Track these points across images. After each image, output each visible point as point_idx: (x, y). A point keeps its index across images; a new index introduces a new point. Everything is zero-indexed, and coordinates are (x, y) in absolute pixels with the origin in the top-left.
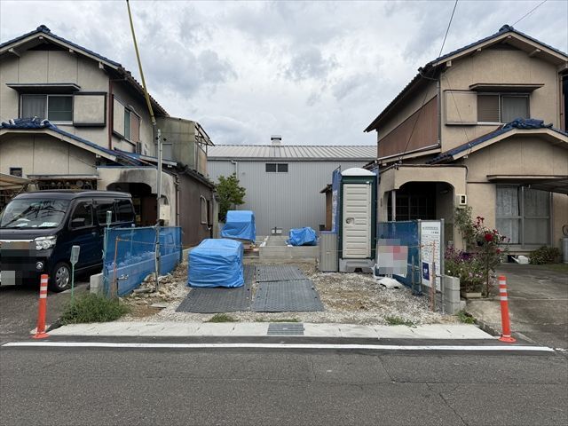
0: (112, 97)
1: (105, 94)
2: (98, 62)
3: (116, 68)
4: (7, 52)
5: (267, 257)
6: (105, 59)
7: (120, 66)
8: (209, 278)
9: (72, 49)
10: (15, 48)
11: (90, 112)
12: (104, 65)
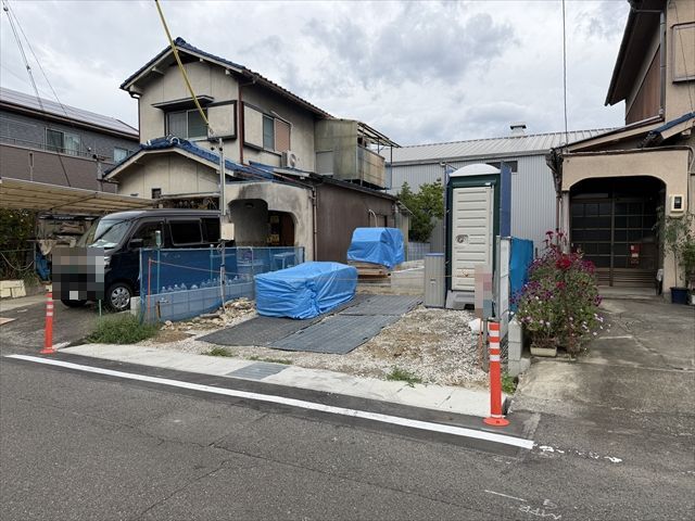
0: (243, 104)
1: (234, 102)
2: (225, 68)
3: (240, 71)
4: (151, 72)
5: (400, 286)
6: (230, 63)
7: (244, 68)
8: (274, 307)
9: (202, 58)
10: (157, 67)
11: (222, 124)
12: (230, 70)
